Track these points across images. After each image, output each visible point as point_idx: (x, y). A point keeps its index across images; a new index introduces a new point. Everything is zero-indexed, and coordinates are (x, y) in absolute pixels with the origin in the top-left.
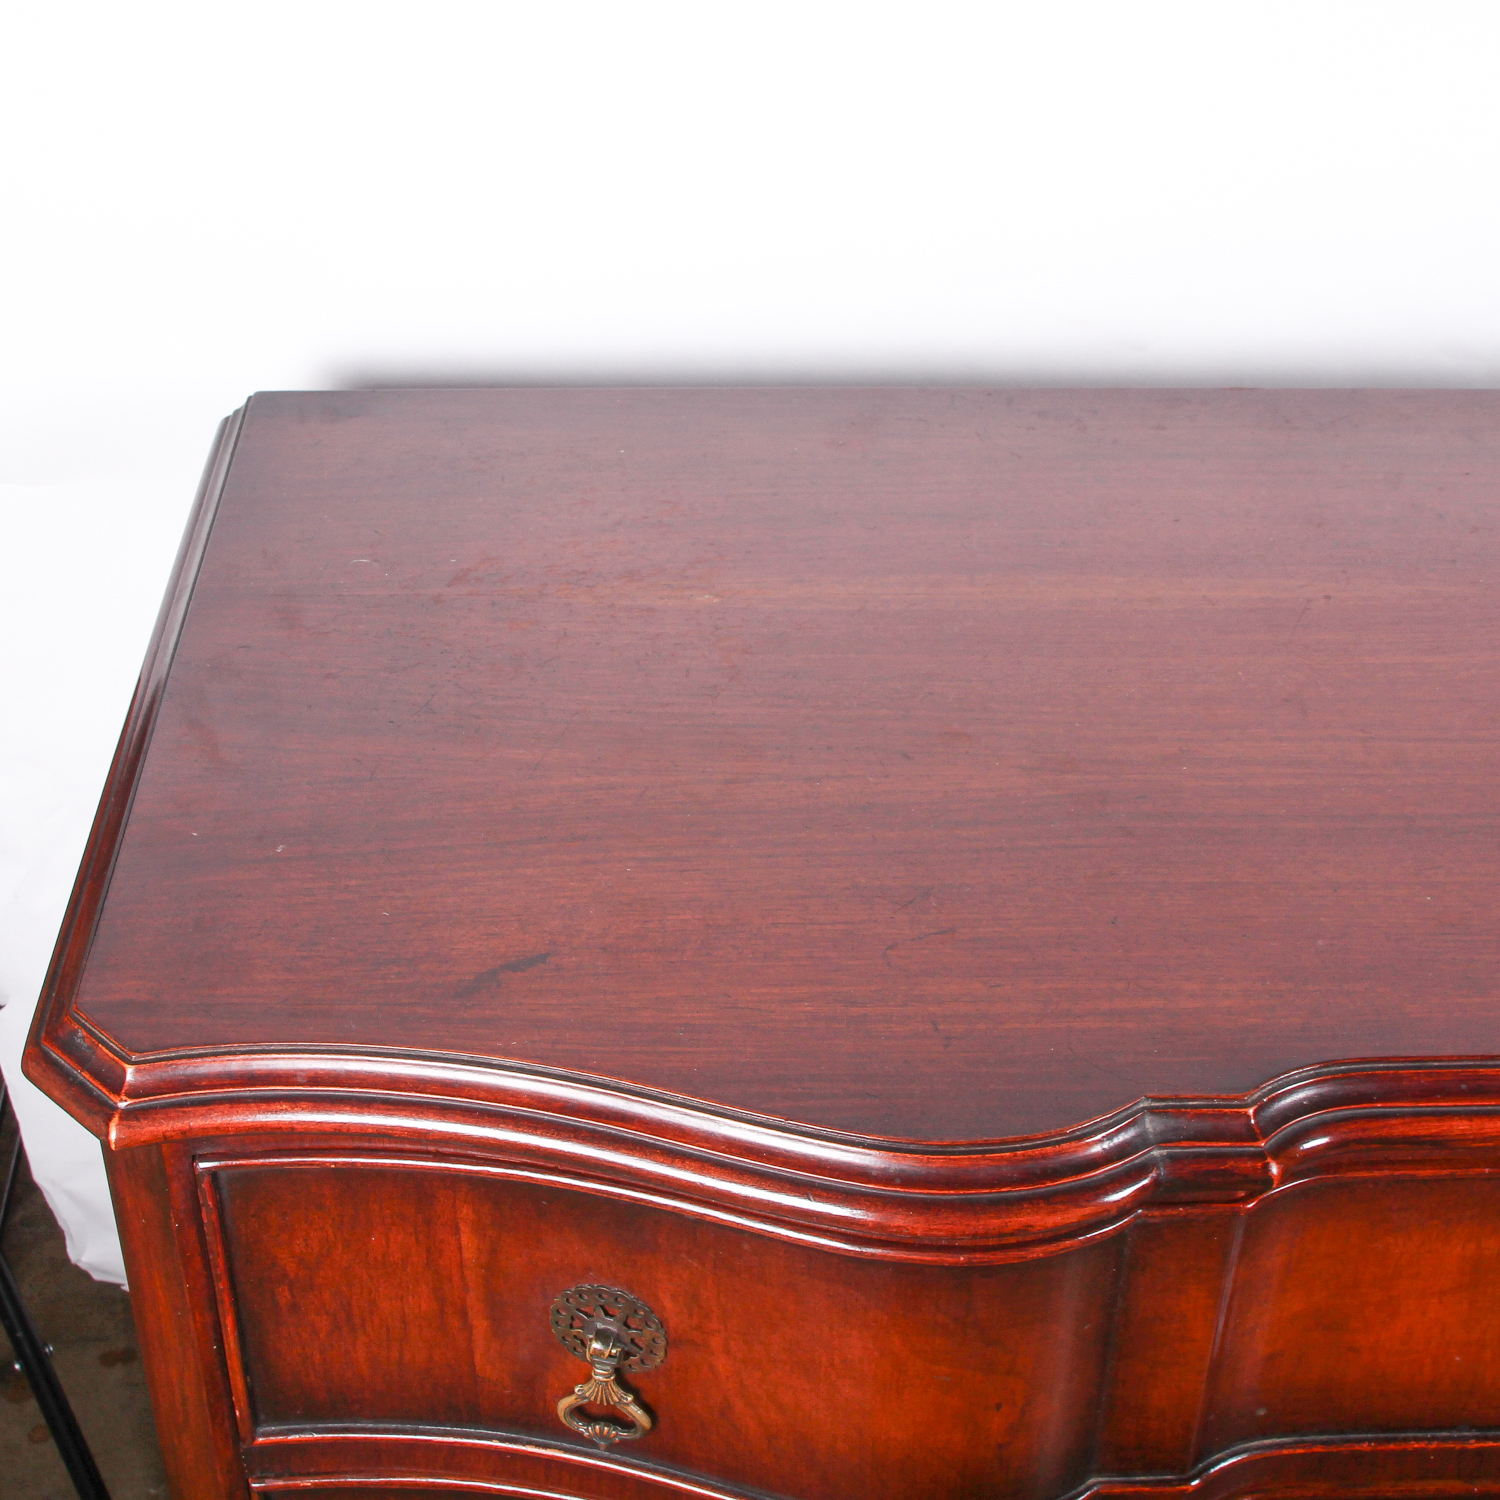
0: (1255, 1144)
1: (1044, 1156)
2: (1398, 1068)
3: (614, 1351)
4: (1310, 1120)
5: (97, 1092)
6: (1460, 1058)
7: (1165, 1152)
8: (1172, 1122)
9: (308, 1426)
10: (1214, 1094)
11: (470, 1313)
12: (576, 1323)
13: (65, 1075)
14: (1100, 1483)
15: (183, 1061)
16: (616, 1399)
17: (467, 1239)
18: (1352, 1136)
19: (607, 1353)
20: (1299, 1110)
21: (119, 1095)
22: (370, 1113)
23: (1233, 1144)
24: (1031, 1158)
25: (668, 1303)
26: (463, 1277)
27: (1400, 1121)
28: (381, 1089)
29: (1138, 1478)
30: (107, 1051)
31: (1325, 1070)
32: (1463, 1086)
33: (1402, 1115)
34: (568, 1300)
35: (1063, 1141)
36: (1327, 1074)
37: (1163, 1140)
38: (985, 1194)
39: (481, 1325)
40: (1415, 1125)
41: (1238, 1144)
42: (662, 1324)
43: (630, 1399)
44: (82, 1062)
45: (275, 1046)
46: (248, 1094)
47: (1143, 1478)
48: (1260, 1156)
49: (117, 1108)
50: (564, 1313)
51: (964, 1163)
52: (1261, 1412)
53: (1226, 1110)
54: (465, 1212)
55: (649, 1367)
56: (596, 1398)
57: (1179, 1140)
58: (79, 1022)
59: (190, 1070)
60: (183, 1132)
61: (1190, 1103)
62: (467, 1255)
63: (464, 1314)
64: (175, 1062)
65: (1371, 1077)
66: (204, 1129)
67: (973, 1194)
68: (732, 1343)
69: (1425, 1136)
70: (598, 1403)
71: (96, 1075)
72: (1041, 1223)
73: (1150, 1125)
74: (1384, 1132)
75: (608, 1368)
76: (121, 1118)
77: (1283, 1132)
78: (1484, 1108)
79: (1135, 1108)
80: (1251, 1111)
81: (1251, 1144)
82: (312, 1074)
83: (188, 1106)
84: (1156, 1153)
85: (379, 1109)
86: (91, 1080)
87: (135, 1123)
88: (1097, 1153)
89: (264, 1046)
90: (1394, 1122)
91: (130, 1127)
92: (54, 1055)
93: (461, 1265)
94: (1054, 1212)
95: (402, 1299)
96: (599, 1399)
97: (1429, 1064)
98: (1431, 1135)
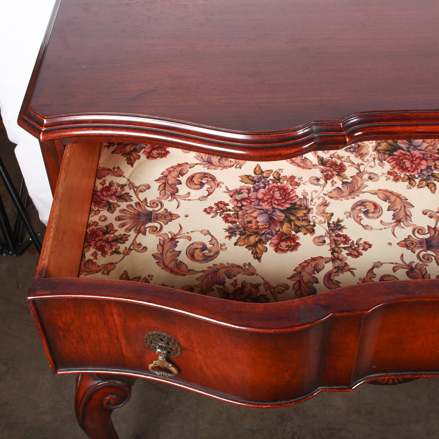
0: (342, 133)
1: (285, 136)
2: (382, 113)
3: (164, 352)
4: (358, 127)
5: (37, 127)
6: (399, 111)
7: (318, 135)
8: (320, 127)
9: (73, 369)
10: (331, 120)
11: (120, 338)
12: (153, 343)
13: (28, 123)
14: (322, 389)
15: (59, 118)
16: (166, 365)
17: (116, 317)
18: (369, 131)
19: (162, 353)
20: (354, 124)
21: (42, 127)
22: (108, 130)
23: (336, 133)
24: (282, 136)
25: (181, 339)
26: (116, 328)
27: (382, 127)
28: (111, 124)
29: (334, 387)
30: (39, 116)
31: (362, 114)
32: (400, 118)
33: (383, 126)
34: (149, 336)
35: (290, 132)
36: (362, 115)
37: (317, 132)
38: (269, 145)
39: (123, 342)
40: (386, 128)
41: (337, 133)
42: (179, 344)
43: (170, 365)
44: (33, 119)
45: (83, 113)
46: (76, 126)
47: (336, 387)
48: (344, 136)
49: (42, 130)
50: (149, 340)
51: (264, 137)
52: (374, 367)
53: (334, 124)
54: (115, 310)
55: (176, 355)
56: (160, 365)
57: (322, 132)
58: (31, 110)
59: (61, 120)
60: (59, 136)
61: (325, 122)
62: (117, 322)
63: (118, 338)
64: (56, 118)
65: (374, 116)
66: (65, 135)
67: (266, 145)
68: (201, 351)
69: (389, 131)
70: (161, 366)
71: (36, 122)
72: (284, 153)
73: (314, 128)
74: (378, 130)
75: (163, 357)
76: (43, 133)
77: (350, 130)
78: (405, 124)
79: (310, 124)
80: (341, 124)
81: (341, 133)
82: (93, 120)
83: (60, 130)
84: (315, 135)
85: (110, 129)
86: (35, 124)
87: (47, 134)
88: (300, 134)
89: (80, 113)
90: (380, 127)
91: (45, 135)
92: (25, 119)
93: (115, 325)
94: (288, 150)
95: (98, 334)
96: (161, 365)
97: (391, 112)
98: (390, 131)
